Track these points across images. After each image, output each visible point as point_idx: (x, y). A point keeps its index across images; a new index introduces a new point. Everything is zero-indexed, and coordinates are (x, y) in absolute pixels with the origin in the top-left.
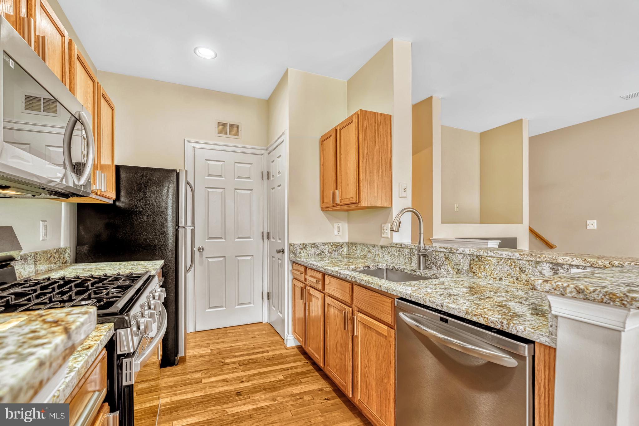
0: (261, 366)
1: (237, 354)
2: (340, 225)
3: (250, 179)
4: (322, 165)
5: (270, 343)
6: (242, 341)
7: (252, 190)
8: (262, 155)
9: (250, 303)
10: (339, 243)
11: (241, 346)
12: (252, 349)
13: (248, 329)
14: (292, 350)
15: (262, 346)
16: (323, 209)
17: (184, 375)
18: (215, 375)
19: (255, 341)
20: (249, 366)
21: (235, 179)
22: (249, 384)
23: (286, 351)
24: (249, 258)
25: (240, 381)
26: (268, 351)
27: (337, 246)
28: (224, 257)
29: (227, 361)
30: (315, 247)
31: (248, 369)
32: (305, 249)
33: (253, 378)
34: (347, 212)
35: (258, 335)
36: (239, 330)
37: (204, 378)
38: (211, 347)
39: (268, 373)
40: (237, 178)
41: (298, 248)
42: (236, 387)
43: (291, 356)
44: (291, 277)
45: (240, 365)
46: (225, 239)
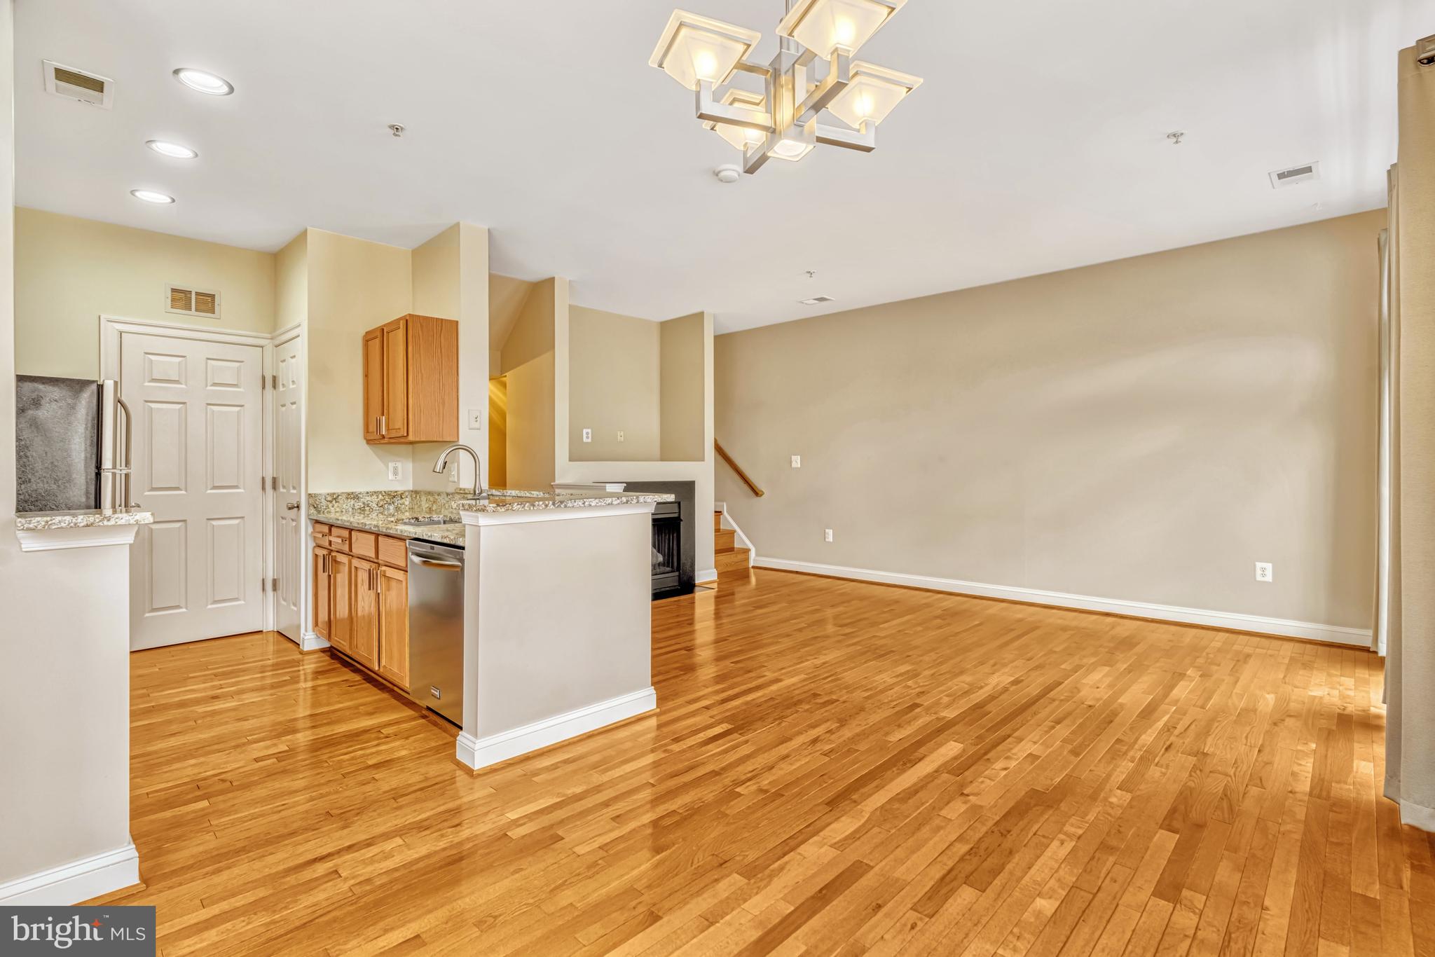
2: (399, 465)
3: (239, 388)
4: (366, 376)
5: (276, 651)
7: (242, 406)
8: (262, 347)
9: (236, 599)
10: (396, 492)
14: (312, 654)
16: (369, 442)
19: (246, 652)
21: (207, 386)
23: (301, 655)
24: (236, 522)
26: (269, 659)
27: (393, 496)
28: (185, 521)
30: (354, 498)
31: (230, 678)
32: (336, 502)
34: (411, 446)
35: (253, 645)
40: (212, 386)
41: (323, 500)
44: (311, 544)
46: (186, 491)
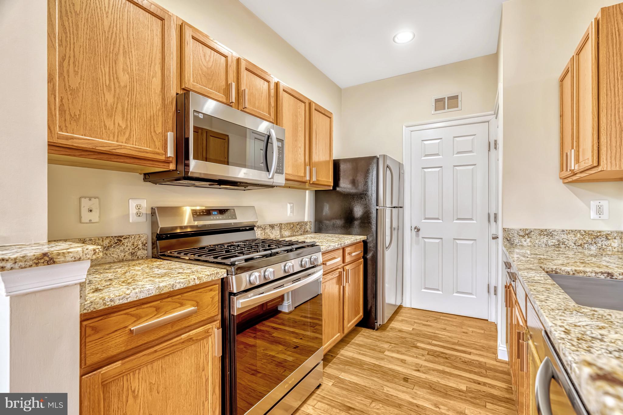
0: (449, 365)
1: (434, 342)
2: (604, 203)
3: (473, 153)
5: (480, 346)
6: (449, 331)
7: (475, 165)
8: (488, 122)
9: (471, 294)
10: (600, 232)
11: (444, 337)
12: (454, 344)
13: (465, 322)
14: (503, 365)
15: (468, 345)
17: (375, 341)
18: (398, 352)
19: (463, 337)
20: (437, 359)
21: (453, 155)
22: (423, 376)
23: (495, 363)
24: (471, 242)
25: (416, 369)
26: (470, 353)
27: (596, 236)
28: (441, 239)
29: (419, 344)
30: (547, 235)
31: (434, 361)
32: (528, 237)
33: (432, 372)
35: (473, 332)
36: (454, 320)
37: (388, 350)
38: (415, 326)
39: (453, 375)
40: (457, 154)
42: (409, 372)
43: (496, 371)
45: (428, 354)
46: (442, 221)
